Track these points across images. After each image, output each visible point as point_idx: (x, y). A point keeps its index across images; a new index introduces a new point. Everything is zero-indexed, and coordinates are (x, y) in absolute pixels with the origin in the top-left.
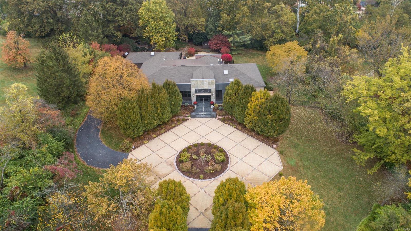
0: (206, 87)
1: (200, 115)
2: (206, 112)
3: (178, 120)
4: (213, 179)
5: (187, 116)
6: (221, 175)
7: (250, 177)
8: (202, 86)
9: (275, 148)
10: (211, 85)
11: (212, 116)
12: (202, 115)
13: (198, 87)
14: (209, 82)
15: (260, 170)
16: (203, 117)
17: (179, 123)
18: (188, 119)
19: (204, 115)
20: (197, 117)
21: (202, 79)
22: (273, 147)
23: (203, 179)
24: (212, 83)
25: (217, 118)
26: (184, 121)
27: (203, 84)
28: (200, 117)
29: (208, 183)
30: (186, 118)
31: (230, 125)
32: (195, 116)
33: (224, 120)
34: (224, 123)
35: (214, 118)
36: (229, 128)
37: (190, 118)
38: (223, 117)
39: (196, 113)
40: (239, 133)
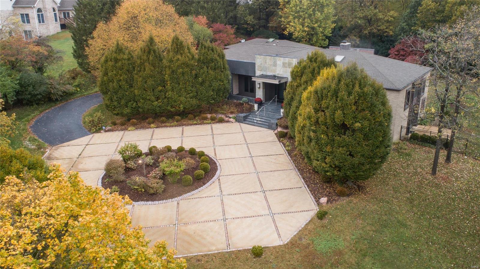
0: (279, 71)
1: (252, 121)
2: (266, 118)
3: (212, 119)
5: (231, 116)
8: (274, 68)
10: (288, 69)
11: (270, 127)
12: (255, 121)
13: (266, 71)
14: (284, 61)
16: (256, 124)
17: (210, 122)
18: (228, 122)
19: (259, 122)
20: (247, 122)
21: (275, 56)
24: (290, 65)
25: (276, 132)
26: (221, 121)
28: (250, 123)
30: (227, 119)
31: (284, 145)
32: (244, 120)
33: (281, 136)
34: (279, 140)
35: (272, 131)
36: (279, 148)
37: (234, 121)
38: (285, 131)
39: (248, 116)
40: (285, 160)
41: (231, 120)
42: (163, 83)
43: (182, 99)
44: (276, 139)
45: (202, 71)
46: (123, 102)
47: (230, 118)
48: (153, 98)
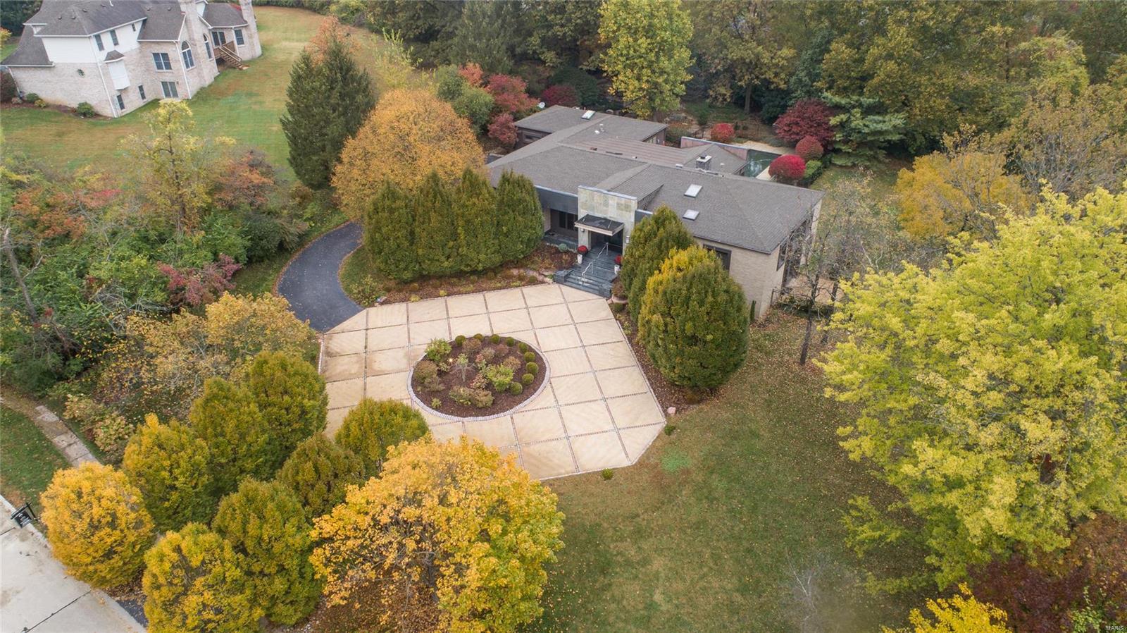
0: (612, 214)
1: (575, 281)
2: (596, 279)
3: (521, 278)
4: (456, 418)
5: (546, 274)
6: (480, 418)
7: (535, 449)
8: (605, 208)
9: (667, 415)
10: (624, 212)
11: (601, 293)
12: (580, 283)
13: (593, 208)
14: (619, 202)
15: (576, 446)
16: (582, 288)
17: (518, 283)
18: (543, 282)
19: (587, 285)
20: (569, 284)
21: (606, 192)
22: (665, 411)
23: (437, 409)
24: (627, 208)
25: (609, 301)
26: (533, 282)
27: (606, 205)
28: (574, 285)
29: (440, 421)
30: (541, 278)
31: (622, 325)
32: (563, 281)
33: (618, 310)
34: (615, 316)
35: (605, 299)
36: (614, 331)
37: (551, 281)
38: (623, 302)
39: (570, 274)
40: (623, 351)
41: (547, 279)
42: (455, 236)
43: (482, 257)
44: (612, 316)
45: (506, 217)
46: (402, 265)
47: (546, 276)
48: (443, 258)
